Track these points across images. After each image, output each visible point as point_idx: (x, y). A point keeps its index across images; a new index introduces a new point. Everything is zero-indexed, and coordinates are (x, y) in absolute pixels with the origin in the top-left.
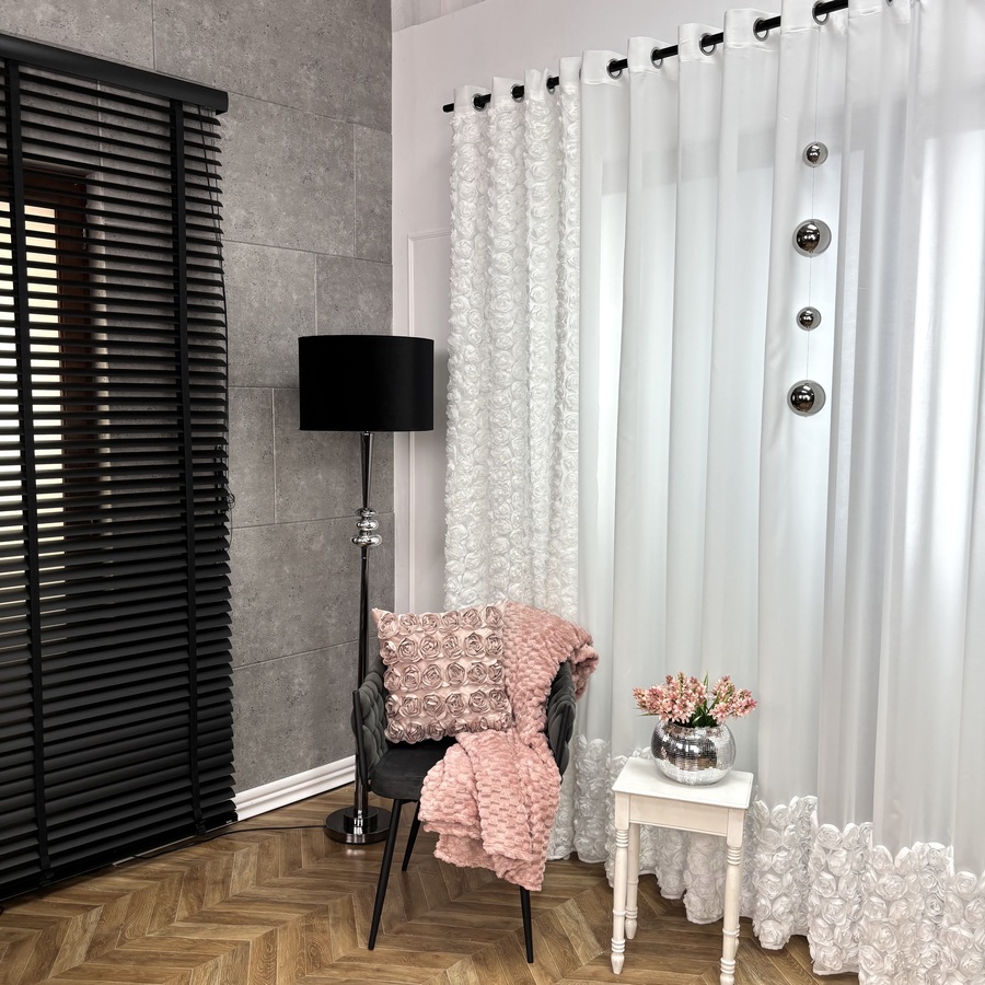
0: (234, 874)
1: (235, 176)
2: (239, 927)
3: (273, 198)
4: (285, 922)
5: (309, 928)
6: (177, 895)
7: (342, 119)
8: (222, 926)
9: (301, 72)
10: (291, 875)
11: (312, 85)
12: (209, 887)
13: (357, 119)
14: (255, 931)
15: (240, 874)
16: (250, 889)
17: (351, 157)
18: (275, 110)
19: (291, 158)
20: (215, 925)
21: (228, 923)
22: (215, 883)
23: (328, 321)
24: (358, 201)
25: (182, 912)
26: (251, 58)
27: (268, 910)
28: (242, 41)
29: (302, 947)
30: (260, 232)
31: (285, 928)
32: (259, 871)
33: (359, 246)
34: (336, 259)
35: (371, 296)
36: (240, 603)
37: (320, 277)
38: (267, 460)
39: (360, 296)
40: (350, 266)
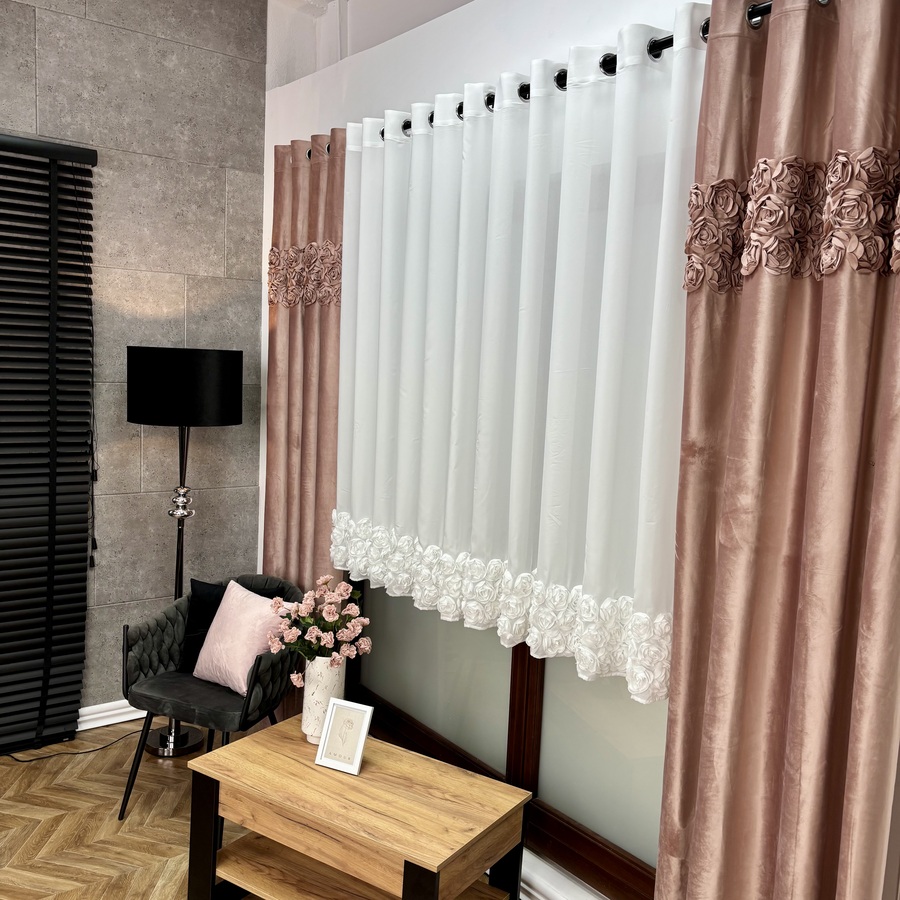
1: (110, 215)
3: (146, 231)
4: (78, 809)
6: (15, 780)
7: (215, 164)
9: (176, 128)
10: (109, 773)
11: (186, 139)
12: (42, 775)
13: (230, 164)
14: (51, 813)
15: (72, 768)
16: (71, 780)
17: (223, 196)
18: (149, 161)
19: (164, 199)
21: (36, 805)
23: (197, 329)
24: (229, 231)
25: (10, 793)
26: (127, 120)
28: (119, 108)
29: (77, 829)
30: (133, 259)
31: (74, 814)
32: (88, 767)
33: (229, 268)
34: (206, 279)
35: (240, 308)
36: (107, 554)
37: (190, 294)
38: (135, 441)
39: (229, 308)
40: (220, 284)
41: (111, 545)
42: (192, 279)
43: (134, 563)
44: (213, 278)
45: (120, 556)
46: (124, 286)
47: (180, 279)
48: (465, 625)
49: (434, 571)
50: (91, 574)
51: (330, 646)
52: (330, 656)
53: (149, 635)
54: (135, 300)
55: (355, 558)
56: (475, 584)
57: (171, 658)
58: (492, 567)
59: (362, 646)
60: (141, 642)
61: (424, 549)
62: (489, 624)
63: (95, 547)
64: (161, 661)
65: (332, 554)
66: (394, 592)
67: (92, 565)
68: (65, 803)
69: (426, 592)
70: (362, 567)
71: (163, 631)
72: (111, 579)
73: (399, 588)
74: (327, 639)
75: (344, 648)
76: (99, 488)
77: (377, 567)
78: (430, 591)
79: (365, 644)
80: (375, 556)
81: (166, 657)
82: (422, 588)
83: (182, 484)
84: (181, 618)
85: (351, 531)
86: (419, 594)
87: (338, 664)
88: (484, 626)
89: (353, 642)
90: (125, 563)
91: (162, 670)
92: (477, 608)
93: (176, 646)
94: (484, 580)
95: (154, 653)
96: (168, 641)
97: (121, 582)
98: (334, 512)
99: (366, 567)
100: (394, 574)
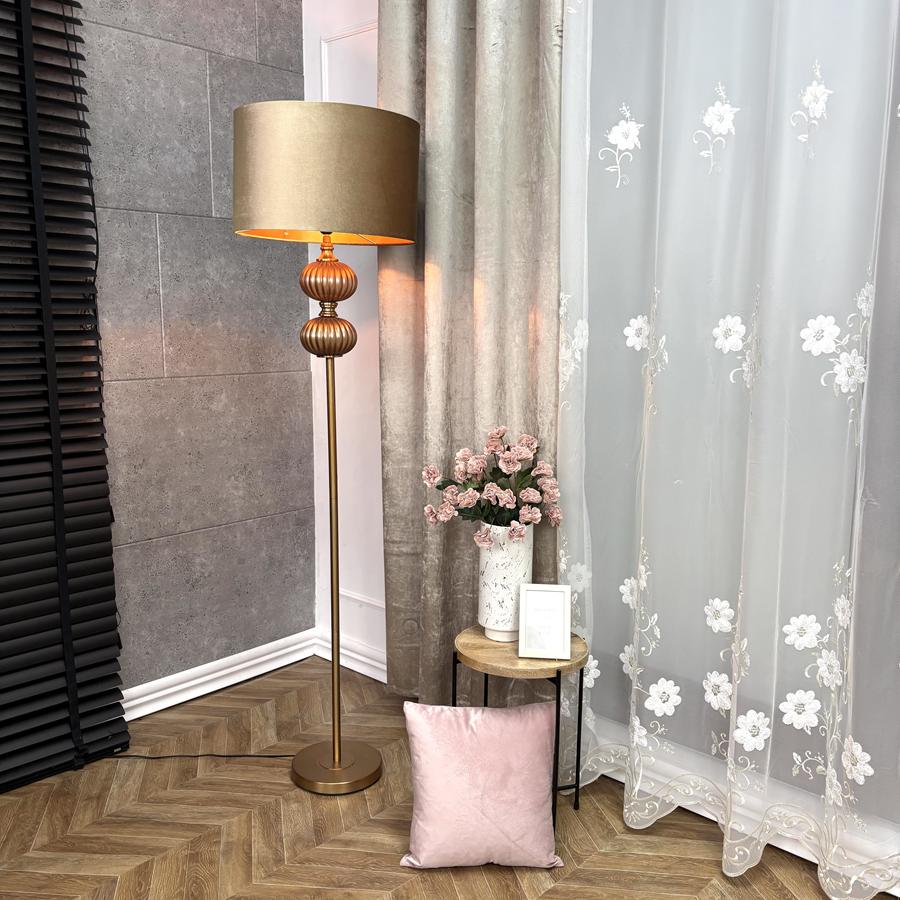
0: (114, 787)
2: (108, 857)
4: (166, 849)
5: (194, 857)
6: (40, 815)
8: (87, 856)
10: (182, 786)
12: (80, 804)
14: (127, 862)
15: (121, 786)
16: (131, 806)
20: (80, 855)
21: (95, 853)
22: (89, 798)
25: (40, 839)
27: (147, 834)
29: (181, 884)
30: (134, 16)
31: (164, 858)
32: (144, 781)
34: (233, 62)
36: (124, 469)
37: (214, 83)
38: (152, 300)
40: (252, 72)
41: (129, 456)
44: (244, 62)
45: (141, 471)
47: (200, 57)
54: (140, 82)
68: (140, 843)
76: (108, 371)
90: (149, 481)
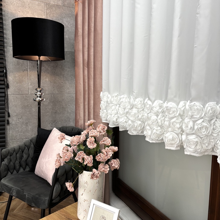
33: (64, 1)
34: (54, 6)
35: (69, 19)
36: (15, 119)
37: (48, 11)
38: (26, 72)
39: (64, 19)
40: (60, 8)
41: (16, 115)
42: (48, 5)
43: (27, 123)
44: (57, 5)
45: (20, 120)
46: (18, 5)
47: (43, 4)
48: (186, 153)
49: (159, 117)
50: (8, 127)
51: (90, 165)
52: (92, 171)
53: (14, 154)
54: (23, 12)
55: (111, 115)
56: (194, 122)
57: (27, 164)
58: (209, 108)
59: (113, 165)
60: (9, 157)
61: (153, 102)
62: (205, 152)
63: (9, 116)
64: (21, 166)
65: (101, 114)
66: (132, 132)
67: (8, 123)
69: (154, 131)
70: (115, 119)
71: (23, 152)
72: (17, 130)
73: (135, 130)
74: (88, 160)
75: (101, 166)
76: (10, 92)
77: (123, 119)
78: (157, 130)
79: (116, 164)
80: (121, 113)
81: (24, 164)
82: (151, 128)
83: (39, 86)
84: (32, 146)
85: (109, 100)
86: (150, 132)
87: (97, 177)
88: (201, 153)
89: (107, 162)
90: (23, 123)
91: (22, 170)
92: (196, 140)
93: (30, 159)
94: (202, 118)
95: (17, 162)
96: (25, 156)
97: (21, 131)
98: (101, 93)
99: (117, 120)
100: (133, 121)
